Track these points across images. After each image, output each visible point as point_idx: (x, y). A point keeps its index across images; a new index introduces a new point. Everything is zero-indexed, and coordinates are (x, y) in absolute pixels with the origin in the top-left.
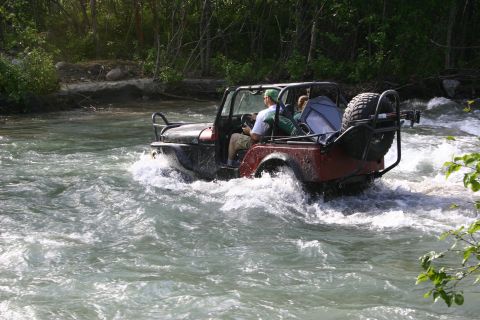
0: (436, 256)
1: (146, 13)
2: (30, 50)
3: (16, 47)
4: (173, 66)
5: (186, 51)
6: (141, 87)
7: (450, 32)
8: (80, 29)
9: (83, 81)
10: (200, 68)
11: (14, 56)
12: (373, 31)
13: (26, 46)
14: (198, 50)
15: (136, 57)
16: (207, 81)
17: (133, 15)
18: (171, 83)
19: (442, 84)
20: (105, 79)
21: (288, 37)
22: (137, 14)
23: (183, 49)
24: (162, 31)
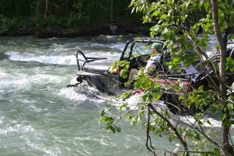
0: (108, 110)
7: (112, 3)
12: (76, 2)
19: (109, 28)
21: (34, 5)
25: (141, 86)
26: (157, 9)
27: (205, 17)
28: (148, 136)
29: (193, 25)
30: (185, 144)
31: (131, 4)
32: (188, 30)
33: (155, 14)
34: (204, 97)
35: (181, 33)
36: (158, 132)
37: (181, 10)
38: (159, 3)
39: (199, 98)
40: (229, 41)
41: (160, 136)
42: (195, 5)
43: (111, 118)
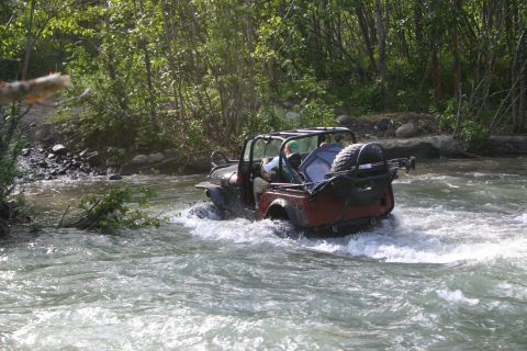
1: (445, 57)
2: (307, 102)
3: (291, 99)
4: (478, 121)
5: (494, 102)
6: (438, 145)
8: (365, 76)
9: (368, 138)
10: (511, 123)
11: (289, 108)
13: (303, 97)
14: (510, 100)
15: (432, 109)
16: (520, 138)
17: (430, 59)
18: (475, 140)
20: (394, 136)
22: (435, 58)
23: (490, 99)
24: (464, 77)
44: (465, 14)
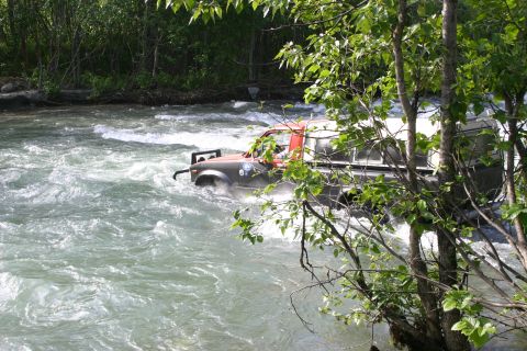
0: (244, 210)
1: (29, 40)
4: (53, 81)
5: (62, 69)
6: (29, 97)
7: (251, 54)
10: (73, 82)
12: (198, 54)
14: (71, 68)
15: (24, 74)
16: (79, 91)
17: (20, 44)
18: (51, 93)
19: (247, 91)
21: (138, 59)
22: (23, 42)
23: (59, 68)
24: (43, 55)
25: (293, 175)
26: (316, 63)
27: (385, 75)
28: (303, 249)
29: (367, 86)
30: (357, 260)
31: (279, 55)
32: (361, 94)
33: (313, 69)
34: (385, 191)
35: (350, 98)
36: (318, 242)
37: (350, 64)
38: (318, 54)
39: (378, 193)
40: (420, 109)
41: (321, 247)
42: (370, 57)
43: (249, 223)
44: (41, 16)
